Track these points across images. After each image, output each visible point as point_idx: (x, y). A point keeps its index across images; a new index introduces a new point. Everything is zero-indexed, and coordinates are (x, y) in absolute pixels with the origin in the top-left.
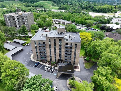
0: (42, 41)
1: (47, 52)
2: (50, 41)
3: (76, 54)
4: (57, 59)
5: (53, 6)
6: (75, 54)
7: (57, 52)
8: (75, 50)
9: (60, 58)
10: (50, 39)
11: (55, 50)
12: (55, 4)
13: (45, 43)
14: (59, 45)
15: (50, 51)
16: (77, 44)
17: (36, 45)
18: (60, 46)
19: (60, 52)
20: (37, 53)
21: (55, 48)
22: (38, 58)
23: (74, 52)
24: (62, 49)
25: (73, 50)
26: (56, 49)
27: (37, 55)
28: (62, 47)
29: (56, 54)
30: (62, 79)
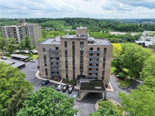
0: (54, 45)
1: (61, 64)
2: (66, 46)
3: (106, 65)
4: (76, 75)
5: (65, 26)
6: (104, 64)
7: (76, 63)
8: (104, 59)
9: (81, 73)
10: (66, 43)
11: (73, 59)
12: (68, 24)
13: (59, 48)
14: (80, 51)
15: (66, 61)
16: (106, 48)
17: (45, 53)
18: (82, 52)
19: (82, 62)
20: (46, 65)
21: (73, 57)
22: (47, 74)
23: (102, 62)
24: (84, 58)
25: (101, 59)
26: (75, 57)
27: (46, 70)
28: (84, 54)
29: (76, 67)
30: (86, 102)
